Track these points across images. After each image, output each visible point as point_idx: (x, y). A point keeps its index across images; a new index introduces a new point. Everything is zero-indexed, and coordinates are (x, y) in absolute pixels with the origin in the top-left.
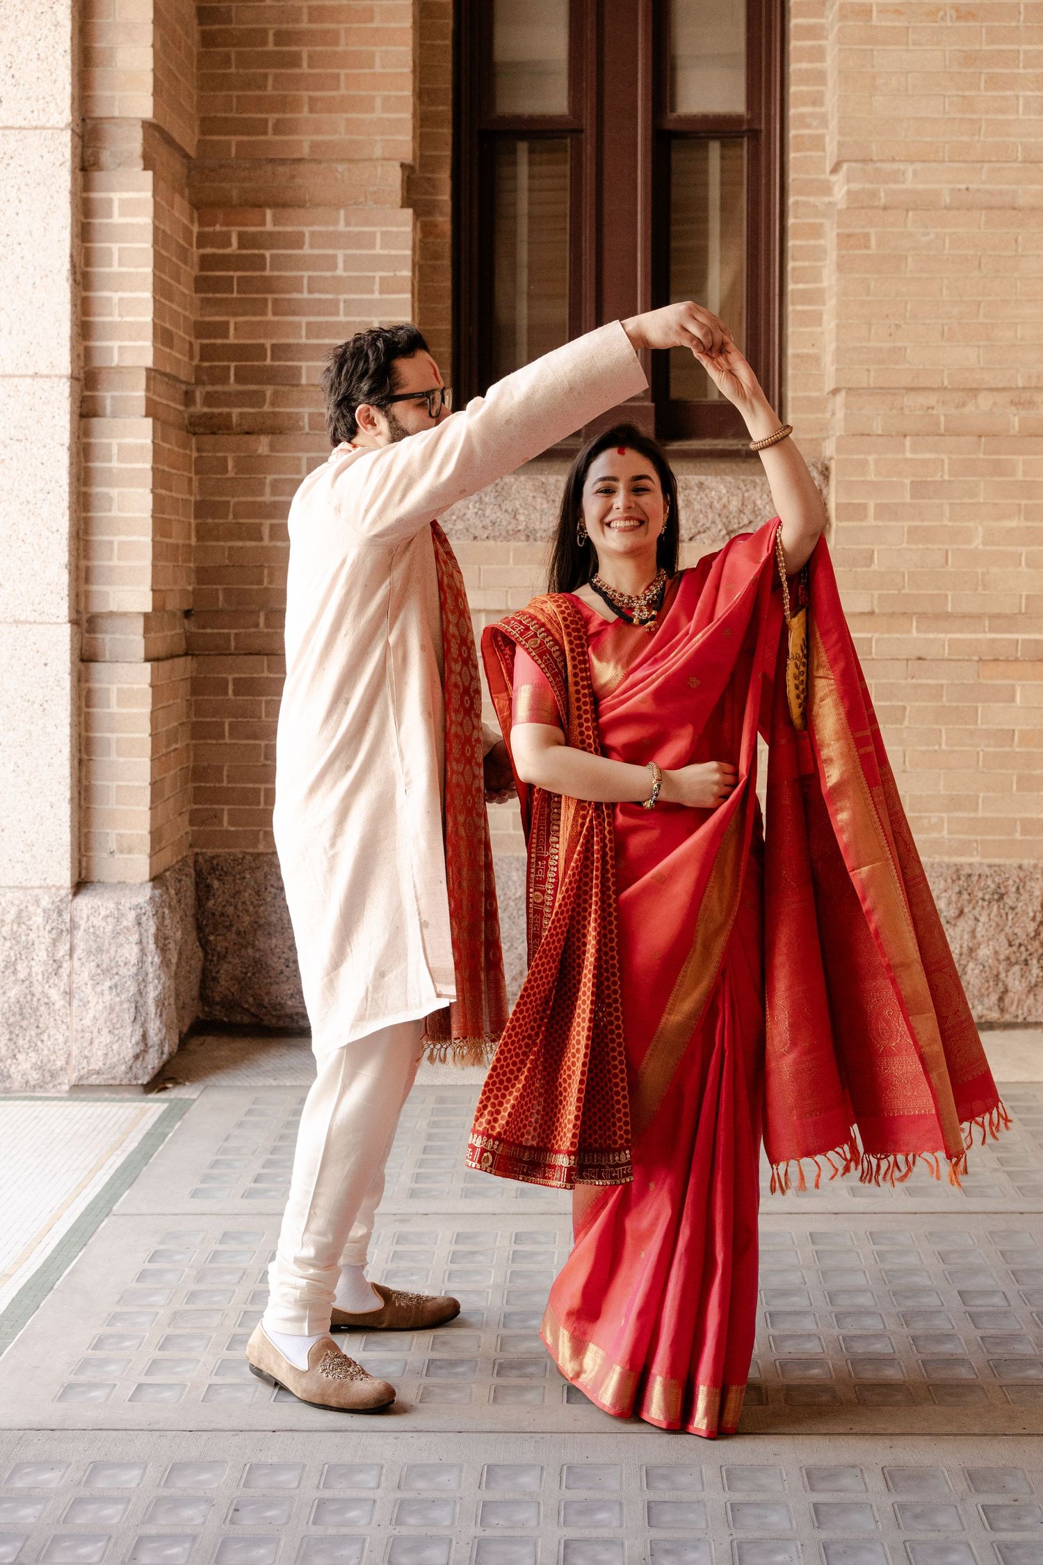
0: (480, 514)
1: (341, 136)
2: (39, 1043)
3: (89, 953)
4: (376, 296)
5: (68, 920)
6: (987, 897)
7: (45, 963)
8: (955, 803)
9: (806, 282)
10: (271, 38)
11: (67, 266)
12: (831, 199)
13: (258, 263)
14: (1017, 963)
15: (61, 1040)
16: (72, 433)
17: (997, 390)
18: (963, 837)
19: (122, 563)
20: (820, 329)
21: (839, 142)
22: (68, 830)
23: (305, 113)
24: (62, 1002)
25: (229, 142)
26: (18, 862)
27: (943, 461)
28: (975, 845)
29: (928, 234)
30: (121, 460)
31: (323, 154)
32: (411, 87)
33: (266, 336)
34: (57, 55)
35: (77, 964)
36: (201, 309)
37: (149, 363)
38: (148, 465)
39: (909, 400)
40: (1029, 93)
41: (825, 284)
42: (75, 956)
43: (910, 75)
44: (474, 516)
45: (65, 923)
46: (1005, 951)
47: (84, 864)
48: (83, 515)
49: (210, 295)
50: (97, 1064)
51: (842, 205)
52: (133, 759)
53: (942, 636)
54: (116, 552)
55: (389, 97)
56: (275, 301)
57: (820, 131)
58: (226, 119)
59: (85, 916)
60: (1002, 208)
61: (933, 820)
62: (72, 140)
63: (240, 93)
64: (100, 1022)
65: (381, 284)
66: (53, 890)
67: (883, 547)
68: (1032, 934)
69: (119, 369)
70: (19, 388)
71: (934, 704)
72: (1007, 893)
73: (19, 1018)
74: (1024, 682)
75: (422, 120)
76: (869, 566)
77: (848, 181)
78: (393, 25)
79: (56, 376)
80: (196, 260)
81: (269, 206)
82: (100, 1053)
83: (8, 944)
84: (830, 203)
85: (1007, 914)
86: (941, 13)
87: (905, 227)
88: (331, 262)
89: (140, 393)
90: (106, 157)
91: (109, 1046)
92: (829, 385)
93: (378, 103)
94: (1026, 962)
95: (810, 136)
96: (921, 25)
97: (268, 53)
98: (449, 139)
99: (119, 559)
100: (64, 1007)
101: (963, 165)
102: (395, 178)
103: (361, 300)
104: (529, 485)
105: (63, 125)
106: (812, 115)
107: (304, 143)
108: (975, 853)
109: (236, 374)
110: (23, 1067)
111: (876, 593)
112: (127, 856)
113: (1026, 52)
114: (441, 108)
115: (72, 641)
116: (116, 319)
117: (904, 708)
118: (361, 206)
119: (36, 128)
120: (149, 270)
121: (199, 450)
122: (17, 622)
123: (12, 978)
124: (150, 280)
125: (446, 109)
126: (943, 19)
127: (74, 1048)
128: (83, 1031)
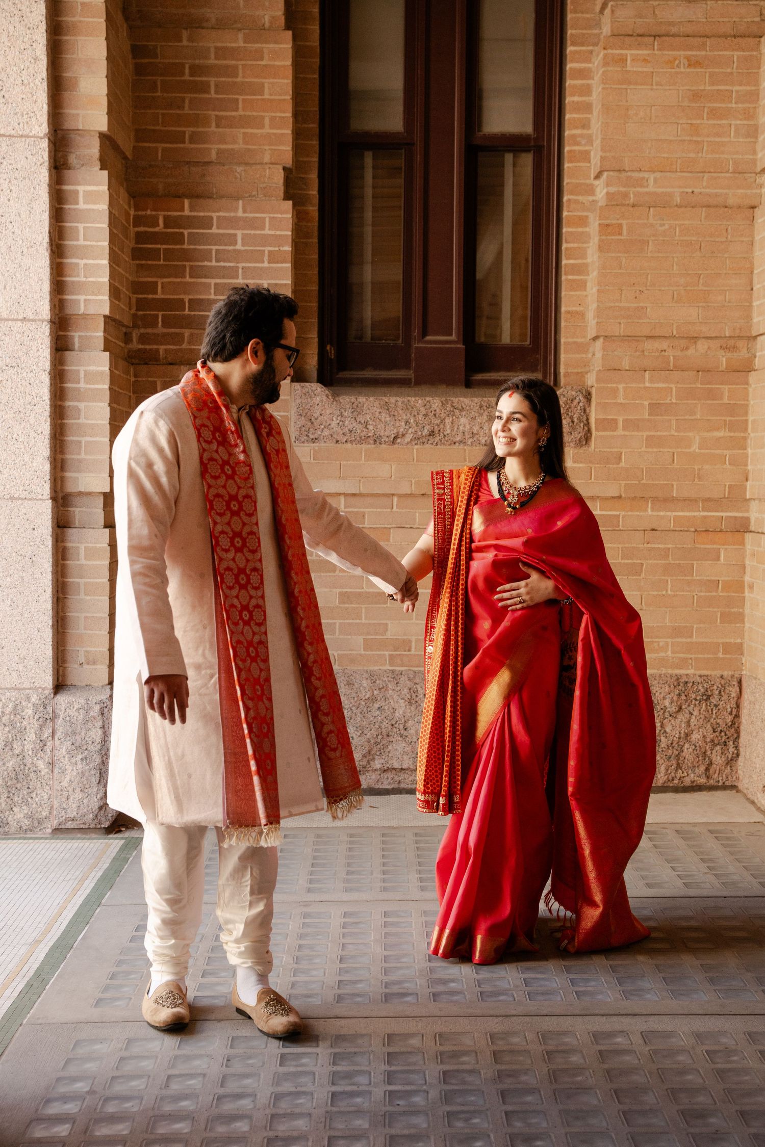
0: (341, 425)
1: (240, 145)
2: (29, 799)
3: (66, 735)
4: (266, 264)
5: (51, 712)
6: (698, 698)
7: (34, 743)
8: (677, 632)
9: (576, 259)
10: (187, 71)
11: (47, 239)
12: (594, 198)
13: (179, 239)
14: (718, 744)
15: (46, 797)
16: (52, 362)
17: (711, 338)
18: (682, 655)
19: (88, 457)
20: (585, 293)
21: (601, 157)
22: (51, 648)
23: (213, 128)
24: (47, 770)
25: (157, 148)
26: (14, 670)
27: (671, 388)
28: (690, 661)
29: (664, 225)
30: (86, 382)
31: (226, 158)
32: (290, 110)
33: (185, 293)
34: (37, 81)
35: (57, 742)
36: (137, 272)
37: (106, 311)
38: (106, 386)
39: (649, 345)
40: (739, 122)
41: (589, 260)
42: (56, 738)
43: (653, 108)
44: (336, 425)
45: (49, 714)
46: (710, 736)
47: (61, 673)
48: (59, 421)
49: (143, 262)
50: (72, 814)
51: (602, 203)
52: (97, 598)
53: (669, 514)
54: (83, 449)
55: (275, 117)
56: (191, 267)
57: (587, 148)
58: (154, 131)
59: (63, 709)
60: (717, 206)
61: (661, 644)
62: (49, 146)
63: (165, 111)
64: (75, 784)
65: (269, 256)
66: (40, 690)
67: (628, 450)
68: (730, 724)
69: (85, 316)
70: (12, 329)
71: (663, 562)
72: (712, 695)
73: (15, 781)
74: (727, 547)
75: (297, 134)
76: (619, 464)
77: (607, 185)
78: (277, 63)
79: (39, 320)
80: (132, 235)
81: (187, 197)
82: (74, 806)
83: (7, 729)
84: (593, 201)
85: (712, 710)
86: (677, 62)
87: (648, 219)
88: (232, 240)
89: (100, 334)
90: (72, 159)
91: (81, 801)
92: (591, 333)
93: (267, 121)
94: (725, 744)
95: (580, 151)
96: (661, 70)
97: (184, 81)
98: (317, 149)
99: (86, 453)
100: (48, 773)
101: (690, 175)
102: (278, 178)
103: (255, 267)
104: (377, 404)
105: (42, 135)
106: (581, 136)
107: (214, 150)
108: (690, 667)
109: (162, 321)
110: (19, 815)
111: (623, 483)
112: (93, 667)
113: (737, 91)
114: (311, 125)
115: (52, 512)
116: (82, 279)
117: (642, 564)
118: (254, 198)
119: (22, 136)
120: (106, 244)
121: (135, 376)
122: (12, 498)
123: (11, 753)
124: (107, 251)
125: (314, 126)
126: (678, 66)
127: (55, 802)
128: (62, 790)
